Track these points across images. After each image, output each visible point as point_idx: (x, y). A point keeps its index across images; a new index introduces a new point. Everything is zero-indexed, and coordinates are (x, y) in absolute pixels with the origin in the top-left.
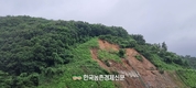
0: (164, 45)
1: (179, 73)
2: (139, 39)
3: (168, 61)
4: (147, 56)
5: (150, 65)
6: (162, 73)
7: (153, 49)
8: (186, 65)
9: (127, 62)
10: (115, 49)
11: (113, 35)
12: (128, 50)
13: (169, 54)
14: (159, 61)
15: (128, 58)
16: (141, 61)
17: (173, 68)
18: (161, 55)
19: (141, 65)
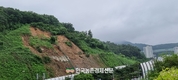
0: (90, 32)
1: (101, 56)
2: (69, 27)
3: (93, 46)
4: (76, 42)
5: (78, 50)
6: (88, 56)
7: (81, 36)
8: (106, 49)
9: (58, 48)
10: (47, 36)
11: (45, 23)
12: (59, 37)
13: (94, 40)
14: (86, 46)
15: (59, 44)
16: (71, 46)
17: (97, 52)
18: (87, 41)
19: (70, 50)
